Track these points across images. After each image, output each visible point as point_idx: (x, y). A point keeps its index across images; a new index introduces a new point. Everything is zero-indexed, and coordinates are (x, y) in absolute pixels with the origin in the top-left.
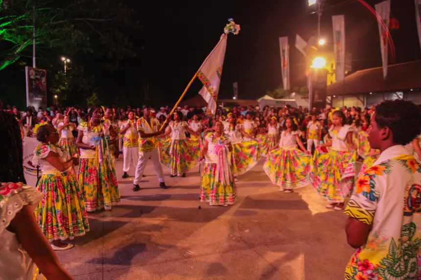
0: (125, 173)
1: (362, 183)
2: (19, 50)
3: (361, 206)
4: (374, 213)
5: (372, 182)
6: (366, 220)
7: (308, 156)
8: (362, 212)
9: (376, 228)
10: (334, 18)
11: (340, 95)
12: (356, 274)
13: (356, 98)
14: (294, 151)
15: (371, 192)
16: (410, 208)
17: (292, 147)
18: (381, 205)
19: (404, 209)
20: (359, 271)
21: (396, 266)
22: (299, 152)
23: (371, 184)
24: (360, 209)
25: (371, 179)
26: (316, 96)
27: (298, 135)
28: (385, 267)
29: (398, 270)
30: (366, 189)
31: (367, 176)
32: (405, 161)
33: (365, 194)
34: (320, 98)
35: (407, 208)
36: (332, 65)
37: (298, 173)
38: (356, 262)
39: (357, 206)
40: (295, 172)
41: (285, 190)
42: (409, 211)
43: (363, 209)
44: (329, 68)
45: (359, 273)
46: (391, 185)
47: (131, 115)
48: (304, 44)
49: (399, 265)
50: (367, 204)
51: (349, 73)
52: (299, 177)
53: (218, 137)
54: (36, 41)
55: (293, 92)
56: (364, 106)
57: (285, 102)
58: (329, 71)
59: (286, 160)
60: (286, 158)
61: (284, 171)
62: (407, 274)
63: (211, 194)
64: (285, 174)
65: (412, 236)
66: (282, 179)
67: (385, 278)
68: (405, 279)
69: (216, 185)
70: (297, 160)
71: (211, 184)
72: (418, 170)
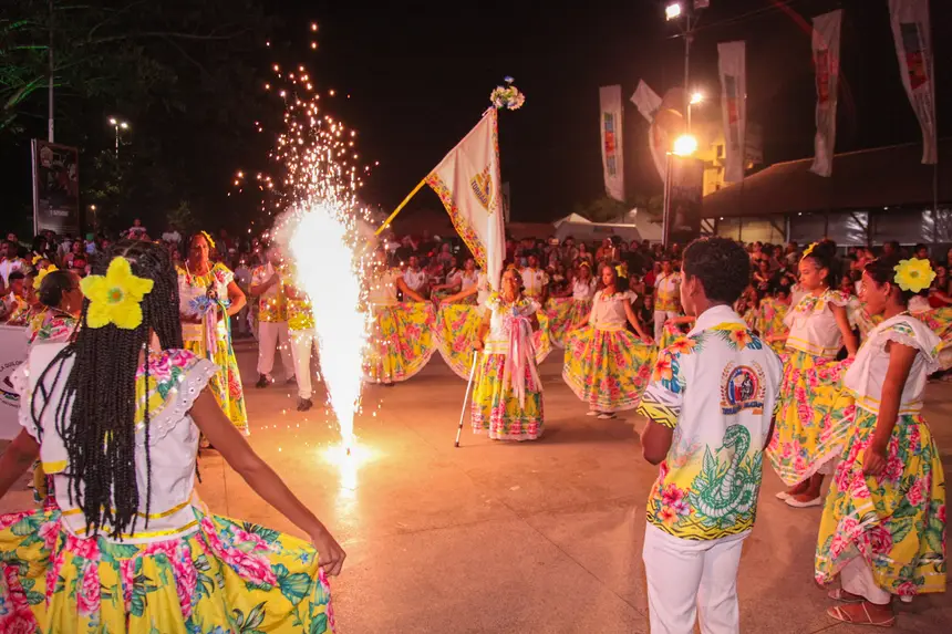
2: (14, 100)
3: (660, 401)
4: (678, 412)
5: (675, 364)
6: (665, 421)
7: (648, 347)
8: (661, 410)
10: (721, 47)
11: (734, 216)
12: (659, 510)
13: (768, 224)
14: (618, 333)
15: (674, 379)
16: (732, 403)
17: (615, 324)
18: (688, 398)
19: (723, 404)
20: (664, 504)
21: (715, 491)
22: (630, 337)
23: (673, 367)
24: (658, 406)
25: (673, 360)
26: (679, 218)
27: (629, 300)
28: (698, 492)
29: (718, 497)
30: (666, 375)
31: (669, 356)
32: (728, 332)
33: (665, 382)
34: (685, 223)
35: (727, 403)
36: (720, 148)
37: (623, 380)
38: (660, 492)
39: (652, 400)
40: (617, 377)
42: (731, 407)
43: (663, 405)
44: (712, 156)
45: (664, 508)
46: (701, 369)
48: (657, 101)
49: (720, 490)
50: (667, 397)
51: (757, 168)
52: (625, 388)
54: (55, 81)
55: (633, 208)
56: (785, 240)
57: (612, 229)
58: (712, 162)
59: (601, 352)
60: (602, 346)
61: (597, 374)
62: (733, 506)
63: (492, 417)
64: (599, 381)
65: (746, 448)
66: (592, 390)
67: (700, 510)
68: (730, 512)
69: (505, 399)
70: (624, 353)
71: (494, 396)
72: (749, 345)
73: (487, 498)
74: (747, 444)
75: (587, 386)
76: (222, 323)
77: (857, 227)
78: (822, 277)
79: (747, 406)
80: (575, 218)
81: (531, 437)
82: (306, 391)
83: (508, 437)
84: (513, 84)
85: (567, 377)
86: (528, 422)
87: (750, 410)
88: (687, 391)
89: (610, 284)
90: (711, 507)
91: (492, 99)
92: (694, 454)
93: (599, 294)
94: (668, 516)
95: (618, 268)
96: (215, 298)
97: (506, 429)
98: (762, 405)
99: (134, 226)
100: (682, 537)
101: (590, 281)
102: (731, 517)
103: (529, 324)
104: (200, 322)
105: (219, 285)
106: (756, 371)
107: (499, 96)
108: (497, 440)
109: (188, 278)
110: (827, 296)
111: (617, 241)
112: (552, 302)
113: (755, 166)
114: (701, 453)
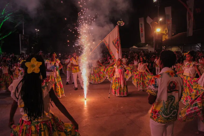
0: (67, 82)
1: (153, 81)
2: (16, 26)
3: (152, 89)
6: (153, 94)
9: (158, 97)
10: (166, 8)
11: (170, 45)
13: (177, 47)
15: (155, 84)
16: (170, 90)
17: (144, 70)
18: (159, 89)
19: (167, 90)
20: (154, 114)
21: (166, 111)
22: (147, 73)
23: (155, 81)
24: (151, 90)
25: (155, 80)
26: (157, 46)
27: (146, 65)
28: (162, 111)
29: (167, 113)
31: (154, 79)
32: (169, 73)
33: (153, 85)
34: (159, 47)
35: (169, 90)
36: (166, 30)
38: (152, 111)
41: (141, 90)
42: (170, 91)
43: (153, 90)
44: (164, 32)
45: (154, 115)
46: (162, 82)
47: (70, 56)
48: (152, 20)
49: (167, 111)
50: (154, 89)
53: (120, 66)
54: (24, 22)
55: (147, 44)
56: (182, 50)
57: (143, 49)
58: (164, 33)
59: (141, 76)
60: (141, 75)
61: (140, 82)
62: (171, 115)
63: (117, 91)
64: (140, 83)
65: (174, 101)
66: (139, 85)
67: (162, 116)
68: (170, 116)
69: (119, 87)
70: (146, 77)
71: (117, 87)
72: (175, 76)
73: (116, 109)
74: (175, 100)
75: (137, 84)
76: (57, 71)
77: (198, 47)
78: (192, 58)
79: (174, 91)
80: (134, 47)
81: (126, 95)
82: (76, 86)
83: (120, 96)
84: (122, 20)
85: (133, 82)
86: (125, 92)
87: (175, 92)
88: (159, 87)
89: (142, 61)
90: (165, 115)
91: (117, 23)
92: (160, 102)
93: (139, 64)
94: (155, 117)
95: (144, 58)
96: (56, 66)
97: (120, 94)
98: (178, 90)
99: (40, 51)
100: (158, 122)
101: (138, 60)
102: (171, 118)
103: (124, 70)
104: (52, 71)
105: (57, 63)
106: (176, 82)
107: (119, 23)
108: (118, 96)
109: (50, 62)
110: (193, 63)
111: (143, 51)
112: (130, 65)
113: (174, 34)
114: (162, 102)
